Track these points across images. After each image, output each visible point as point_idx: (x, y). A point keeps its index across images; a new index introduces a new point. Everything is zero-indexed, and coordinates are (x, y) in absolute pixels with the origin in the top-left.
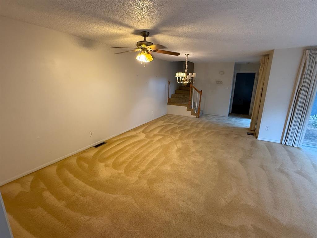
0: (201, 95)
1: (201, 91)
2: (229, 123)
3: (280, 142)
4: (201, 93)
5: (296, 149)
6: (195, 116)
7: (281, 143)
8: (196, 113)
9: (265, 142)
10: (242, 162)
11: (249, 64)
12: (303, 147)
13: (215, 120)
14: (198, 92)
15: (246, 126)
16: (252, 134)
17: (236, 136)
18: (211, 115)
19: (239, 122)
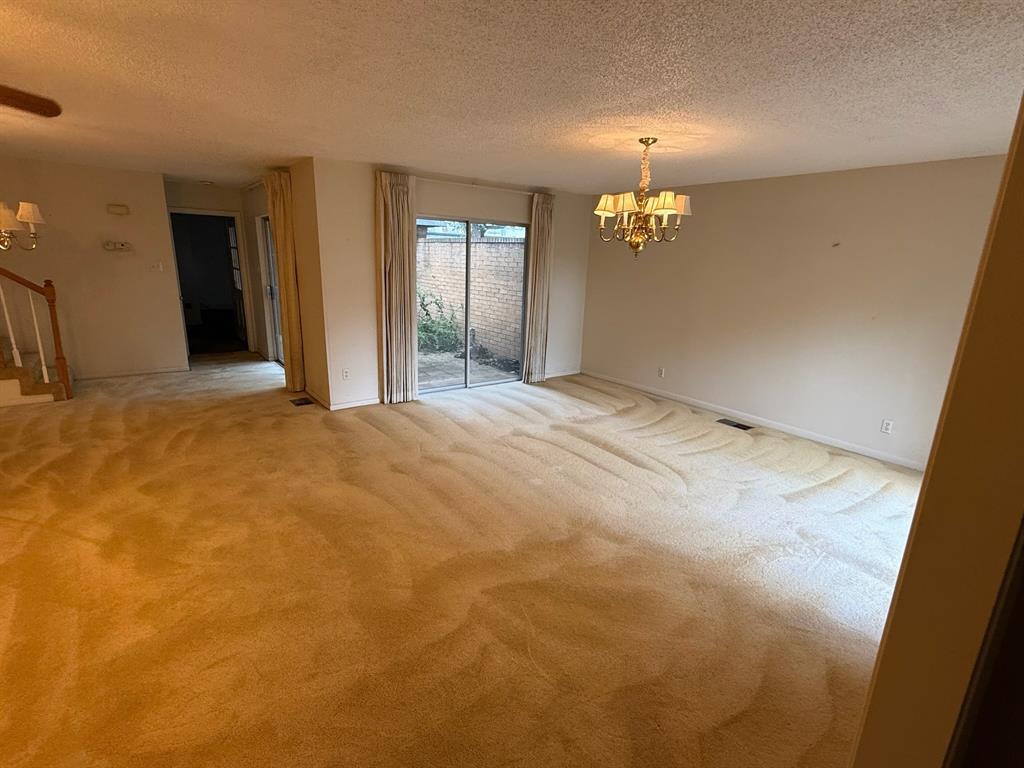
0: (52, 303)
1: (48, 283)
2: (214, 387)
3: (378, 401)
4: (48, 290)
5: (412, 405)
6: (49, 397)
7: (382, 402)
8: (47, 381)
9: (354, 412)
10: (349, 479)
11: (210, 187)
12: (422, 396)
13: (151, 392)
14: (30, 291)
15: (273, 385)
16: (307, 402)
17: (274, 420)
18: (123, 376)
19: (243, 379)
